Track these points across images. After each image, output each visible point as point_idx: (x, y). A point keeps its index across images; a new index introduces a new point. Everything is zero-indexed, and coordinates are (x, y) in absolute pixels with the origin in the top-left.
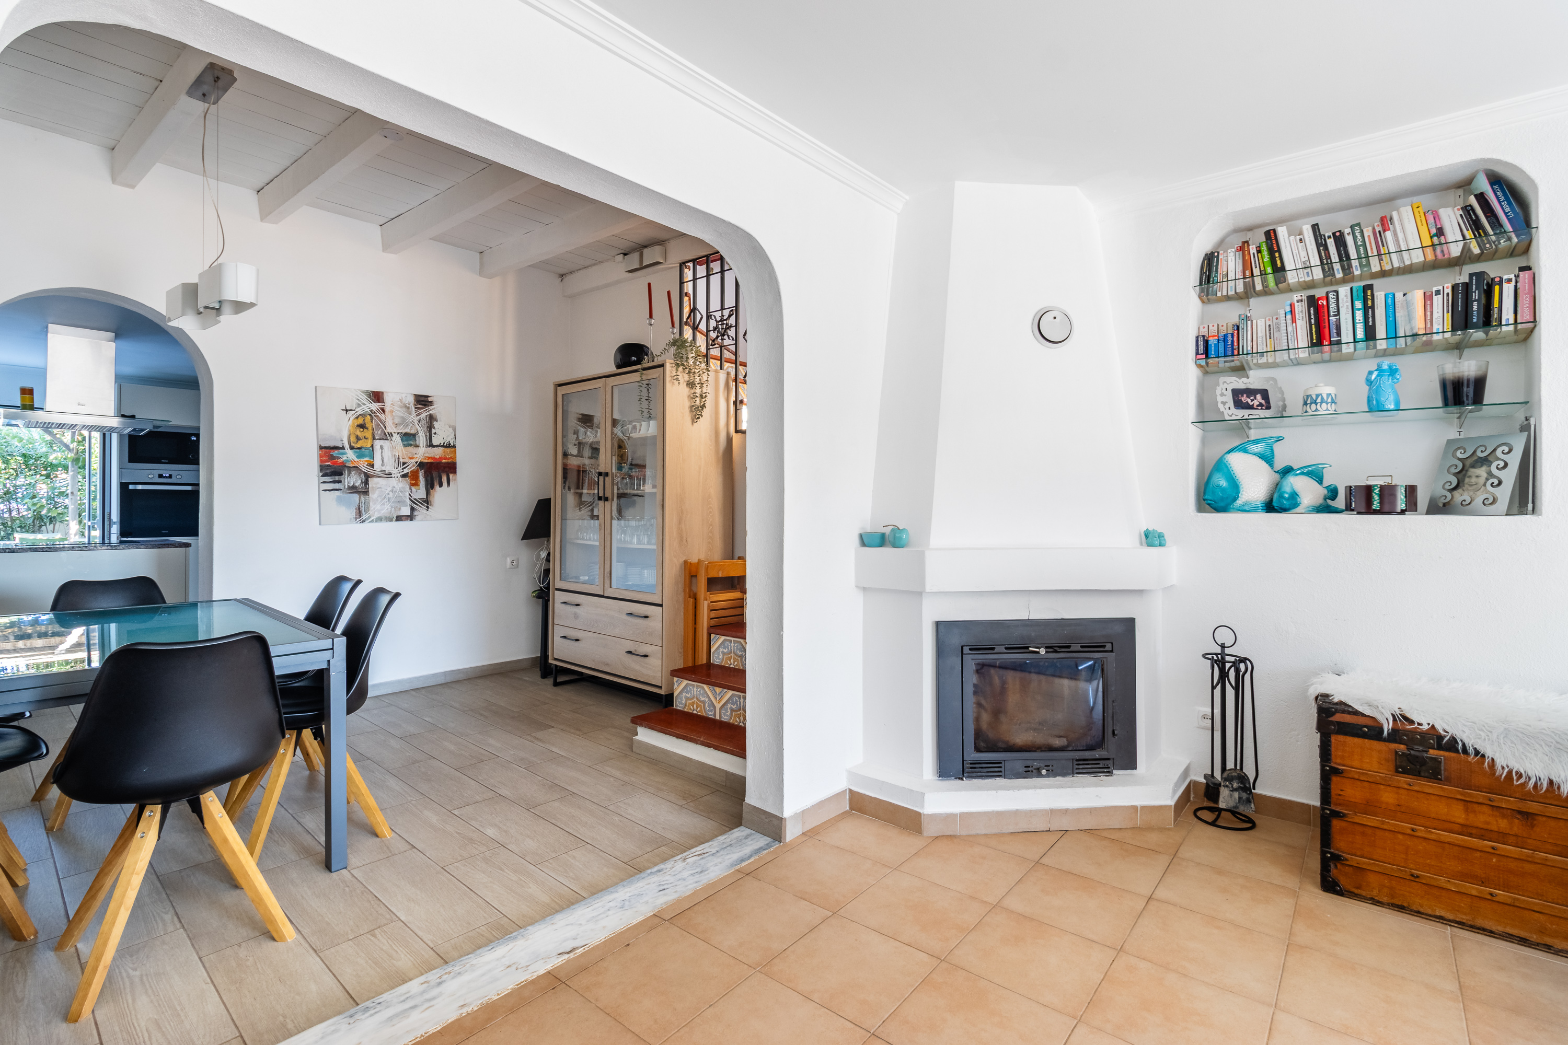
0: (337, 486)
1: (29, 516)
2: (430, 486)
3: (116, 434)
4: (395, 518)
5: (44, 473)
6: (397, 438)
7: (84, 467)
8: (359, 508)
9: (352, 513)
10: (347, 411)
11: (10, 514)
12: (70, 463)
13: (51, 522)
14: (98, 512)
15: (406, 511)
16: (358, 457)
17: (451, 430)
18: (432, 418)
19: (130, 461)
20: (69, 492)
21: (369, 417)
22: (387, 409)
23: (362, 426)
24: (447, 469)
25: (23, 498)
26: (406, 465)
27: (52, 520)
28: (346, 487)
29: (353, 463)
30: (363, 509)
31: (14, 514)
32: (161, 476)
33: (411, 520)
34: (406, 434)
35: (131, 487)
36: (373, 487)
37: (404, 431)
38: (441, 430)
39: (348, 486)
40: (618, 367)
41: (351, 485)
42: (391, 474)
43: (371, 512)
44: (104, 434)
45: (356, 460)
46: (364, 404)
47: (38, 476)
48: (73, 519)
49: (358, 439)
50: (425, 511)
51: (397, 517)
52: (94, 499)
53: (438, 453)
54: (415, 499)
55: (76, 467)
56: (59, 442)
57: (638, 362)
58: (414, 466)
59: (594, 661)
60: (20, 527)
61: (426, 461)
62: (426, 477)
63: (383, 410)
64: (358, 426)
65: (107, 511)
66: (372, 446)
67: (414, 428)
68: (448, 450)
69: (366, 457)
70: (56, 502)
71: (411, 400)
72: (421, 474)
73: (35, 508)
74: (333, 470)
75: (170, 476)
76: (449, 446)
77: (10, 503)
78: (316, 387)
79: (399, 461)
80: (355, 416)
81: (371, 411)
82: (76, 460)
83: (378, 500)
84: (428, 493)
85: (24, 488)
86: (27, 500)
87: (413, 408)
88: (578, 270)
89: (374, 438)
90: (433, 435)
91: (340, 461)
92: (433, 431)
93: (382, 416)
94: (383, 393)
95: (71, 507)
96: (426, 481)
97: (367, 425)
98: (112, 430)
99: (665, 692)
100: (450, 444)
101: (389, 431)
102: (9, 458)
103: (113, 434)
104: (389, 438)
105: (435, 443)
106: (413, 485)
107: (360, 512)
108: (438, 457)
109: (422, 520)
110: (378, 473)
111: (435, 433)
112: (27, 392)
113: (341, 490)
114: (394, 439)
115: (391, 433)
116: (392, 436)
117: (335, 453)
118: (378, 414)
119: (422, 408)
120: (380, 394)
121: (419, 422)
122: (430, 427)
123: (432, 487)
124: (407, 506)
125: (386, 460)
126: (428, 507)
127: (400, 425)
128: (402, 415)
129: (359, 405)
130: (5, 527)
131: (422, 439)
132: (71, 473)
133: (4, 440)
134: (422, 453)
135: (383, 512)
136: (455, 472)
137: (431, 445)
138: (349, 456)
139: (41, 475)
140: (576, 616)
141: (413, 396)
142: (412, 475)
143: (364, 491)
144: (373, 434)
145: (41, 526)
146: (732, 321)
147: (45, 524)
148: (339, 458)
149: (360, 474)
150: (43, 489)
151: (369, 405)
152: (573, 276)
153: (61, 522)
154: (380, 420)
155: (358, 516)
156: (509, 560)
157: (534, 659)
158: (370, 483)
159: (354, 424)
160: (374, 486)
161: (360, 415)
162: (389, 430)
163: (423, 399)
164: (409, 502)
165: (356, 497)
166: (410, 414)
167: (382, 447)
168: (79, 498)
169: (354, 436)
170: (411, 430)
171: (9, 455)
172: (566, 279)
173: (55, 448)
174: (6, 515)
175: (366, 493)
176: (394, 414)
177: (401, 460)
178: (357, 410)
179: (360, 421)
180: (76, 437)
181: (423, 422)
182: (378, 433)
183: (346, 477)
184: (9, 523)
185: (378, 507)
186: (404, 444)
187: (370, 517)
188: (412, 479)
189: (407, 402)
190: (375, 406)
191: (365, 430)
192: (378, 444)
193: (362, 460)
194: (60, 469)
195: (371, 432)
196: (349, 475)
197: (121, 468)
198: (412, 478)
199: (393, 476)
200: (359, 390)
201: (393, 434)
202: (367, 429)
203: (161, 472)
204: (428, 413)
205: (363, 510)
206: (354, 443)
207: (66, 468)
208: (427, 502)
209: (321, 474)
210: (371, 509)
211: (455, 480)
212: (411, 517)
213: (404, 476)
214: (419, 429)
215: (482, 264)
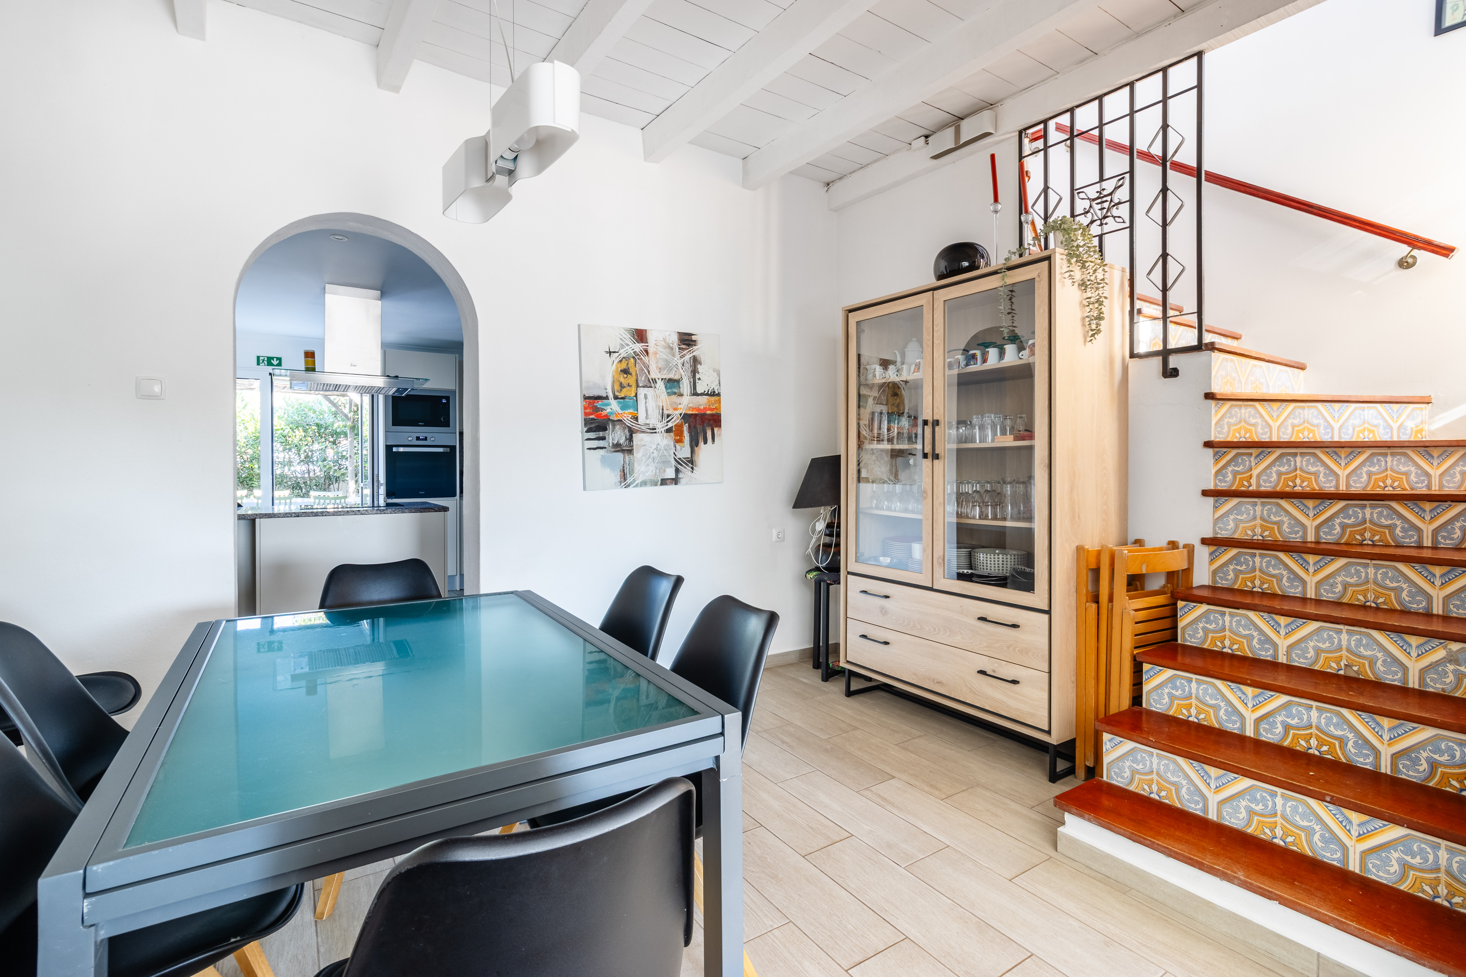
0: (601, 443)
1: (322, 476)
2: (694, 444)
3: (382, 395)
4: (660, 482)
5: (332, 439)
6: (660, 385)
7: (357, 435)
8: (624, 470)
9: (616, 476)
10: (610, 353)
11: (309, 474)
12: (348, 431)
13: (336, 481)
14: (369, 473)
15: (670, 474)
16: (622, 409)
17: (715, 374)
18: (695, 361)
19: (393, 425)
20: (348, 456)
21: (632, 360)
22: (651, 351)
23: (626, 371)
24: (712, 422)
25: (317, 461)
26: (670, 418)
27: (337, 479)
28: (611, 445)
29: (617, 416)
30: (627, 471)
31: (312, 474)
32: (418, 438)
33: (676, 484)
34: (670, 380)
35: (395, 449)
36: (637, 445)
37: (668, 377)
38: (705, 374)
39: (613, 443)
40: (940, 277)
41: (615, 442)
42: (655, 429)
43: (635, 475)
44: (373, 396)
45: (620, 412)
46: (628, 345)
47: (328, 442)
48: (352, 479)
49: (622, 386)
50: (689, 473)
51: (662, 480)
52: (366, 462)
53: (703, 401)
54: (679, 459)
55: (353, 433)
56: (341, 412)
57: (973, 267)
58: (678, 418)
59: (915, 674)
60: (316, 485)
61: (691, 412)
62: (690, 431)
63: (647, 351)
64: (622, 371)
65: (376, 472)
66: (636, 396)
67: (678, 373)
68: (713, 399)
69: (630, 409)
70: (340, 464)
71: (675, 339)
72: (685, 428)
73: (325, 469)
74: (597, 424)
75: (426, 439)
76: (713, 394)
77: (309, 465)
78: (579, 326)
79: (663, 413)
80: (618, 360)
81: (635, 353)
82: (353, 428)
83: (642, 460)
84: (692, 452)
85: (318, 452)
86: (320, 463)
87: (677, 349)
88: (850, 173)
89: (638, 386)
90: (697, 381)
91: (604, 413)
92: (697, 376)
93: (646, 359)
94: (646, 330)
95: (350, 469)
96: (691, 436)
97: (631, 370)
98: (379, 390)
99: (1057, 741)
100: (714, 392)
101: (653, 377)
102: (307, 427)
103: (379, 395)
104: (653, 385)
105: (699, 391)
106: (677, 441)
107: (624, 475)
108: (702, 407)
109: (687, 484)
110: (642, 427)
111: (699, 379)
112: (310, 355)
113: (605, 448)
114: (657, 386)
115: (655, 379)
116: (656, 382)
117: (599, 404)
118: (642, 356)
119: (686, 349)
120: (644, 332)
121: (683, 366)
122: (694, 372)
123: (697, 445)
124: (672, 467)
125: (650, 412)
126: (692, 468)
127: (664, 369)
128: (665, 357)
129: (622, 346)
130: (306, 486)
131: (685, 387)
132: (349, 439)
133: (304, 412)
134: (687, 403)
135: (647, 474)
136: (719, 426)
137: (695, 394)
138: (613, 408)
139: (330, 442)
140: (884, 611)
141: (677, 334)
142: (676, 430)
143: (626, 449)
144: (637, 381)
145: (329, 485)
146: (1123, 194)
147: (333, 484)
148: (603, 410)
149: (624, 428)
150: (330, 453)
151: (631, 346)
152: (845, 181)
153: (343, 481)
154: (644, 364)
155: (622, 480)
156: (775, 533)
157: (803, 651)
158: (634, 439)
159: (617, 368)
160: (639, 443)
161: (624, 358)
162: (653, 375)
163: (686, 337)
164: (673, 463)
165: (620, 456)
166: (674, 356)
167: (646, 397)
168: (355, 461)
169: (618, 383)
170: (675, 375)
171: (308, 425)
172: (833, 188)
173: (339, 419)
174: (306, 475)
175: (630, 451)
176: (658, 356)
177: (666, 412)
178: (620, 352)
179: (624, 366)
180: (353, 407)
181: (687, 366)
182: (642, 381)
183: (610, 432)
184: (308, 482)
185: (643, 469)
186: (668, 393)
187: (634, 480)
188: (676, 435)
189: (671, 342)
190: (638, 347)
191: (629, 376)
192: (642, 392)
193: (626, 412)
194: (342, 436)
195: (634, 378)
196: (613, 431)
197: (387, 432)
198: (675, 432)
199: (657, 431)
200: (623, 328)
201: (657, 380)
202: (631, 374)
203: (418, 435)
204: (691, 355)
205: (628, 473)
206: (618, 391)
207: (346, 435)
208: (691, 462)
209: (585, 429)
210: (636, 471)
211: (720, 435)
212: (675, 481)
213: (669, 431)
214: (683, 374)
215: (746, 172)
